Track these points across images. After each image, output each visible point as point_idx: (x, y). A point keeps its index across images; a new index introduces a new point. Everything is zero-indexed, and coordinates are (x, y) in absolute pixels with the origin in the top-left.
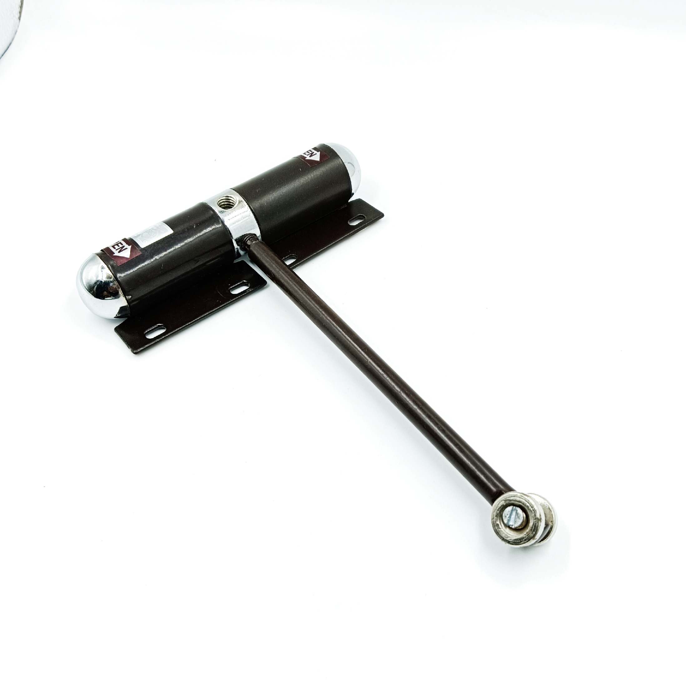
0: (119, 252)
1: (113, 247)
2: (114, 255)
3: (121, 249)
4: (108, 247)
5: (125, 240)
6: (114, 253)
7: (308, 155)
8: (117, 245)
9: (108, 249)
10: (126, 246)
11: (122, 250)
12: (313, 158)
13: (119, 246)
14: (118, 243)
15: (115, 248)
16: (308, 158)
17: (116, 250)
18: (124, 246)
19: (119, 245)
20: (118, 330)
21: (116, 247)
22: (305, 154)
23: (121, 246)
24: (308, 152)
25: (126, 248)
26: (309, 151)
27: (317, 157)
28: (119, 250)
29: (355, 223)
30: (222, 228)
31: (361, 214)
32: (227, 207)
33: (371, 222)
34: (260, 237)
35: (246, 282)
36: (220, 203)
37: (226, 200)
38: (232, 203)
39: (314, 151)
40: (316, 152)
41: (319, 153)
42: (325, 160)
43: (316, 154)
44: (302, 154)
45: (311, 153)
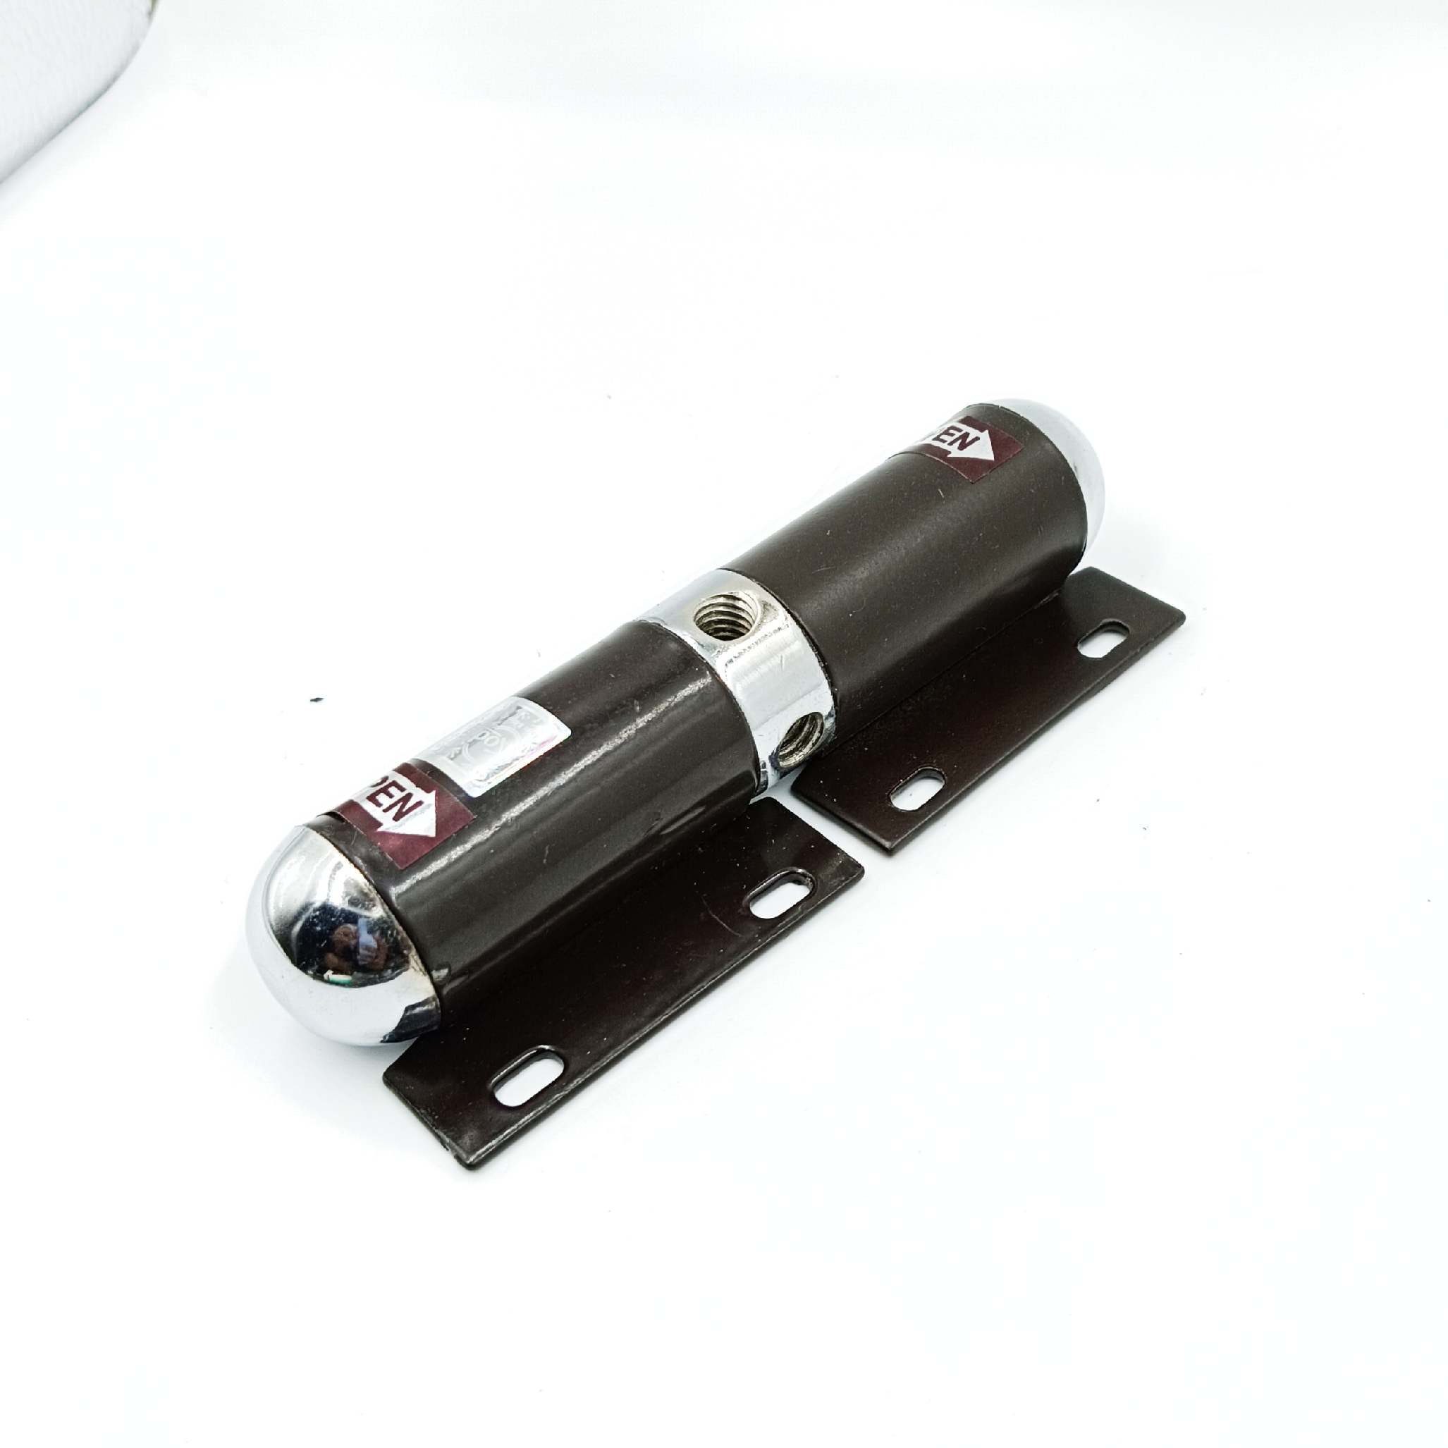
0: (396, 818)
1: (372, 798)
2: (380, 830)
3: (402, 807)
4: (352, 798)
5: (405, 770)
6: (382, 824)
7: (951, 444)
8: (385, 790)
9: (352, 806)
10: (418, 794)
11: (404, 809)
12: (969, 453)
13: (391, 796)
14: (385, 784)
15: (379, 805)
16: (955, 452)
17: (385, 811)
18: (409, 796)
19: (393, 790)
20: (393, 1078)
21: (382, 798)
22: (937, 439)
23: (398, 795)
24: (946, 432)
25: (419, 803)
26: (951, 431)
27: (982, 449)
28: (396, 809)
29: (1099, 647)
30: (724, 701)
31: (1111, 617)
32: (729, 631)
33: (1152, 642)
34: (832, 720)
35: (800, 871)
36: (705, 616)
37: (721, 609)
38: (743, 618)
39: (966, 429)
40: (973, 433)
41: (985, 436)
42: (1014, 455)
43: (977, 439)
44: (929, 441)
45: (958, 434)
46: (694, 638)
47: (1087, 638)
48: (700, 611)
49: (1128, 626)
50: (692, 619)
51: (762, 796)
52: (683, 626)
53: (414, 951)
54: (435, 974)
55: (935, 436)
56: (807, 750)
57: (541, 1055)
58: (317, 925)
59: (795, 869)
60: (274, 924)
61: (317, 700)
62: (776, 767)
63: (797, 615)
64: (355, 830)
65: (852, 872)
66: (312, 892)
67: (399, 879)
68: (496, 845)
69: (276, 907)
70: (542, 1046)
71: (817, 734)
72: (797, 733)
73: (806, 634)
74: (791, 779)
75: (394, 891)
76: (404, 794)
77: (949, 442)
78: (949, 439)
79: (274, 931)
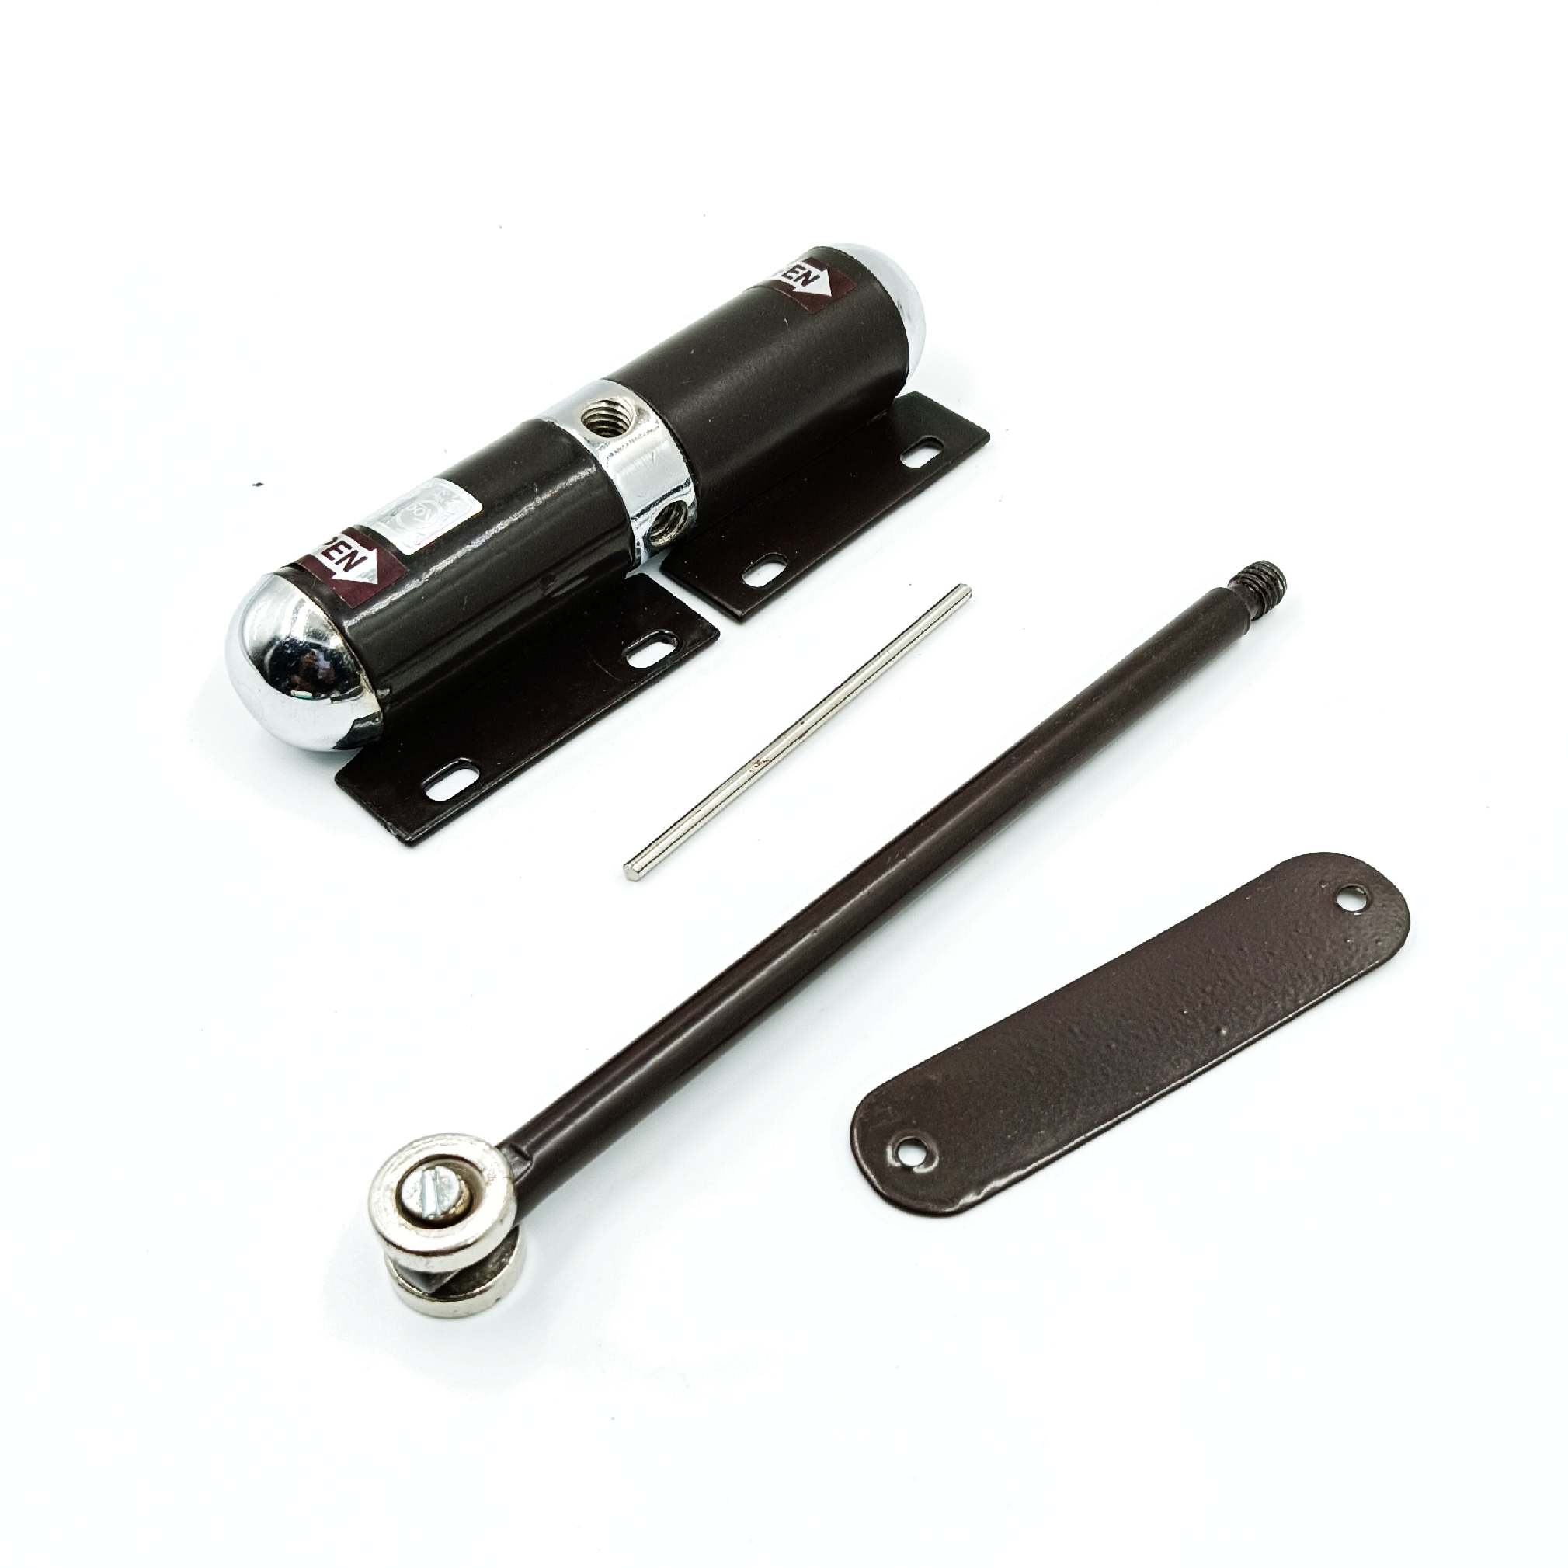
1: (326, 553)
2: (334, 577)
3: (350, 561)
4: (311, 553)
6: (335, 573)
7: (796, 280)
8: (335, 548)
9: (310, 559)
11: (353, 563)
12: (811, 288)
13: (341, 552)
15: (332, 559)
16: (799, 287)
17: (337, 563)
18: (355, 553)
19: (341, 547)
20: (343, 779)
21: (333, 553)
23: (346, 551)
24: (793, 270)
25: (363, 559)
26: (797, 269)
27: (821, 286)
28: (346, 562)
29: (918, 459)
30: (606, 488)
31: (930, 434)
32: (609, 432)
33: (961, 455)
34: (694, 509)
35: (667, 632)
36: (589, 418)
37: (603, 412)
38: (622, 421)
39: (808, 267)
40: (815, 272)
41: (825, 274)
42: (848, 292)
43: (818, 277)
44: (779, 277)
45: (802, 272)
46: (581, 435)
47: (909, 451)
48: (586, 413)
49: (943, 442)
50: (580, 417)
51: (636, 572)
52: (573, 425)
53: (364, 672)
54: (380, 693)
55: (783, 273)
56: (673, 534)
57: (462, 765)
58: (287, 649)
59: (664, 630)
60: (250, 652)
61: (259, 484)
62: (647, 545)
63: (667, 420)
64: (314, 577)
65: (711, 635)
66: (278, 628)
67: (350, 616)
68: (426, 592)
69: (251, 638)
70: (462, 758)
71: (681, 520)
72: (665, 519)
73: (673, 435)
74: (660, 558)
75: (347, 624)
76: (350, 552)
77: (794, 278)
78: (795, 276)
79: (250, 657)
